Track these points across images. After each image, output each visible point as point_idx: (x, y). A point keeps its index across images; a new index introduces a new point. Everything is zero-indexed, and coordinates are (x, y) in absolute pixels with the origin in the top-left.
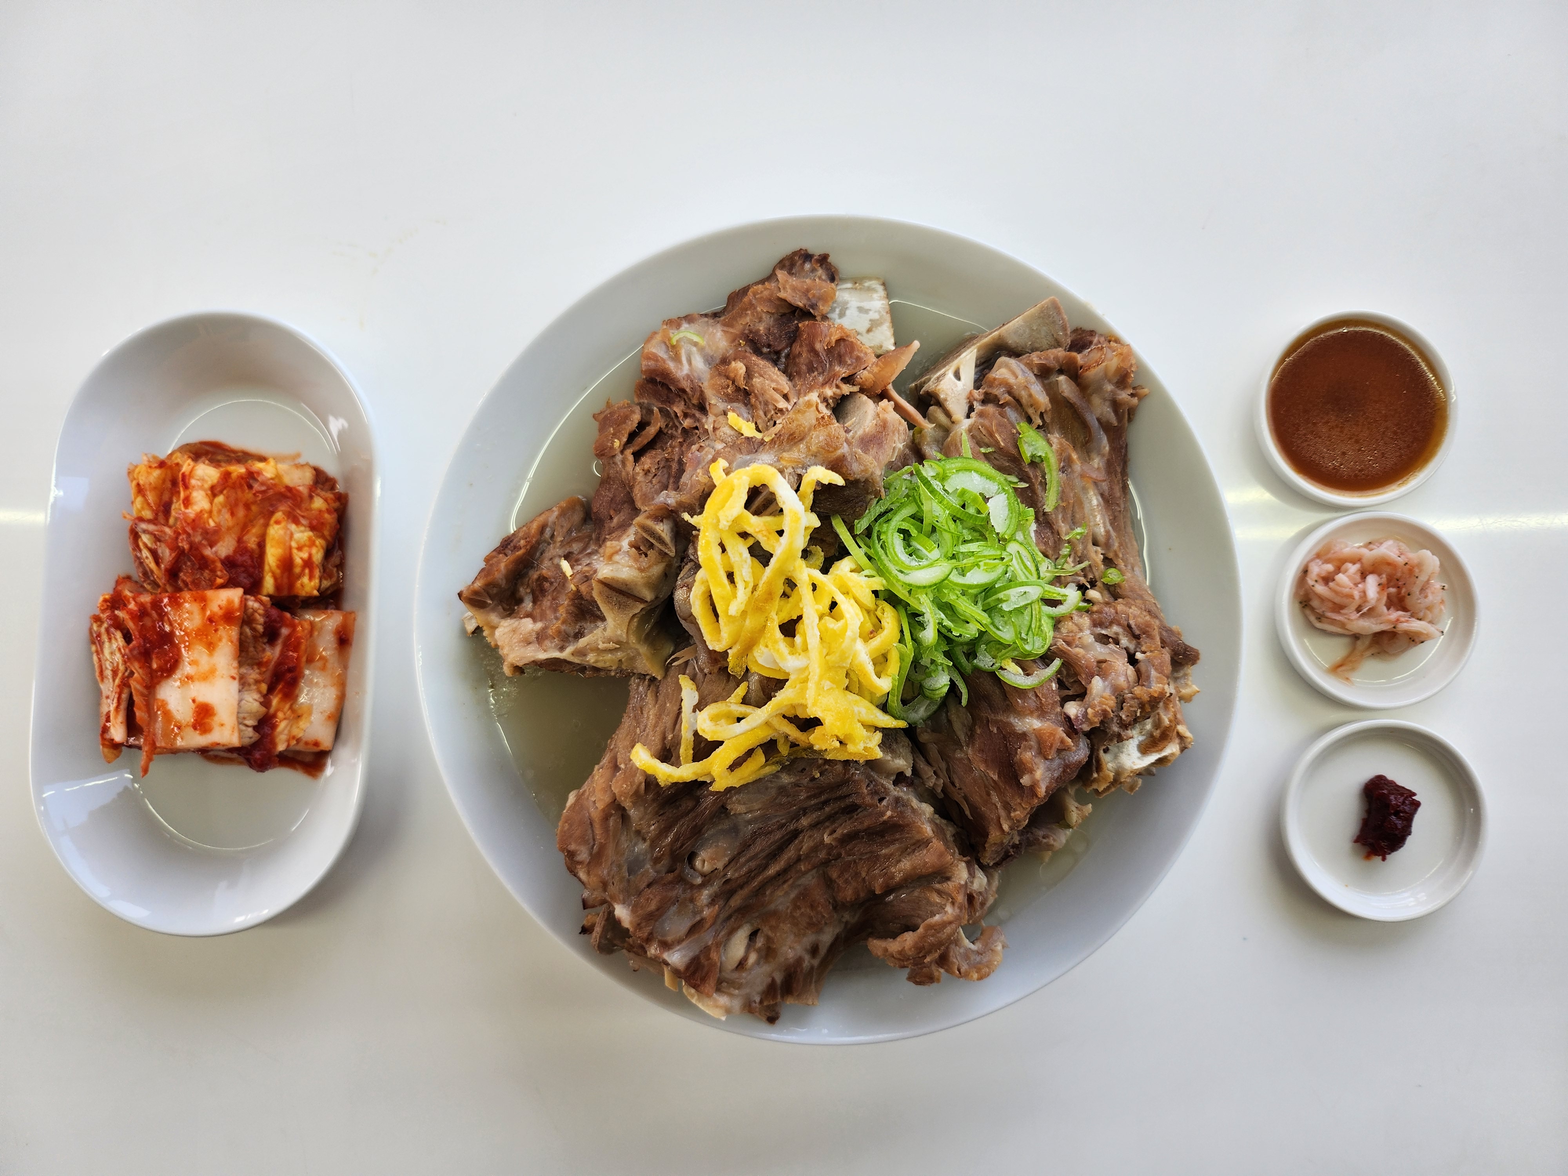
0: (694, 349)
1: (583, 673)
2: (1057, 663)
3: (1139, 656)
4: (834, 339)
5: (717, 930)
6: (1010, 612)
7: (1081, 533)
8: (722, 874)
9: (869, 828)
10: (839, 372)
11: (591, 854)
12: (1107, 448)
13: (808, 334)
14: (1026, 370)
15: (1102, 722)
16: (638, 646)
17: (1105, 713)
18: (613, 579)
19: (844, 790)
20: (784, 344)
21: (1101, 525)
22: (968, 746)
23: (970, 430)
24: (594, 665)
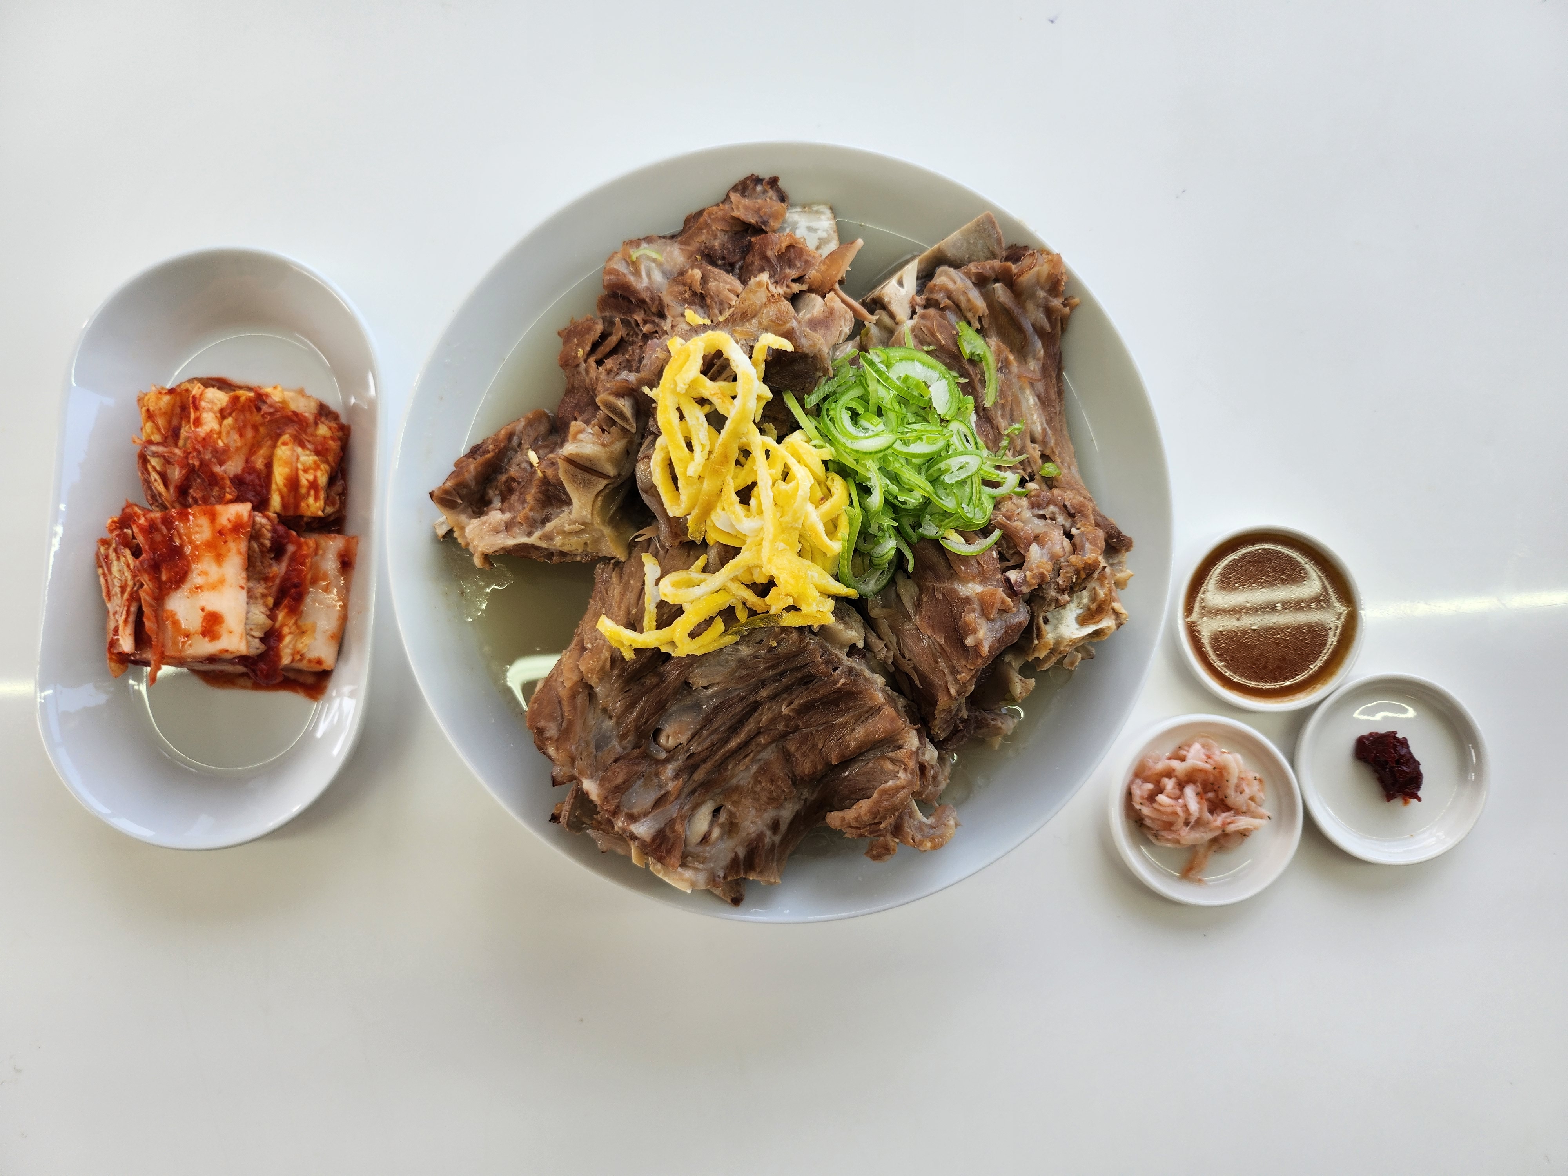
0: (653, 265)
1: (551, 559)
2: (997, 534)
3: (1074, 531)
4: (784, 246)
5: (682, 803)
6: (952, 485)
7: (1019, 429)
8: (685, 748)
9: (824, 697)
10: (789, 273)
11: (559, 730)
12: (1042, 352)
13: (760, 245)
14: (964, 277)
15: (1040, 585)
16: (602, 528)
17: (1042, 576)
18: (577, 455)
19: (800, 661)
20: (737, 257)
21: (1038, 424)
22: (915, 615)
23: (913, 330)
24: (561, 549)
